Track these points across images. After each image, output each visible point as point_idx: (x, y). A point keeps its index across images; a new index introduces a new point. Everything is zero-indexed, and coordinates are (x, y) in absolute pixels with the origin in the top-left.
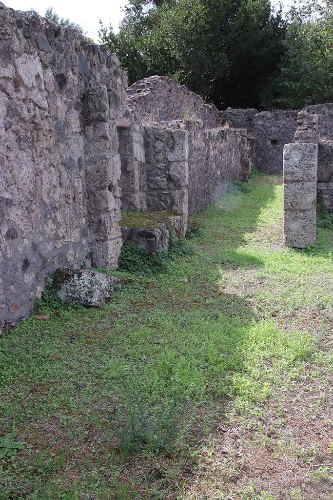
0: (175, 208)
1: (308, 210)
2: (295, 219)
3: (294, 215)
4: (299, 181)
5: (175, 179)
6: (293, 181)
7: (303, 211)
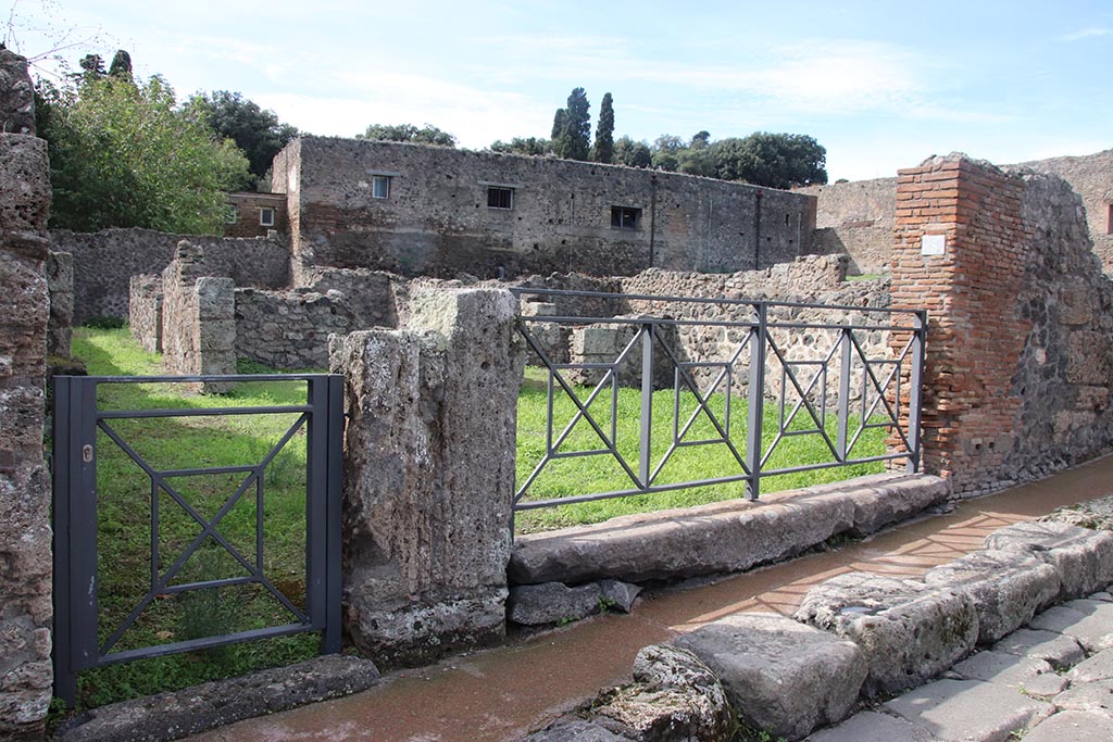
0: (59, 350)
1: (228, 351)
2: (213, 362)
3: (212, 357)
4: (216, 319)
5: (60, 314)
6: (210, 319)
7: (222, 352)
